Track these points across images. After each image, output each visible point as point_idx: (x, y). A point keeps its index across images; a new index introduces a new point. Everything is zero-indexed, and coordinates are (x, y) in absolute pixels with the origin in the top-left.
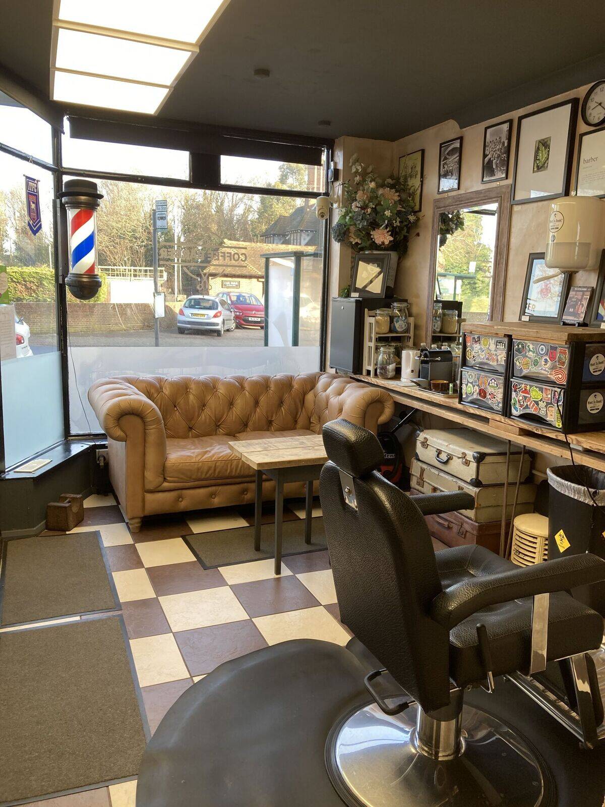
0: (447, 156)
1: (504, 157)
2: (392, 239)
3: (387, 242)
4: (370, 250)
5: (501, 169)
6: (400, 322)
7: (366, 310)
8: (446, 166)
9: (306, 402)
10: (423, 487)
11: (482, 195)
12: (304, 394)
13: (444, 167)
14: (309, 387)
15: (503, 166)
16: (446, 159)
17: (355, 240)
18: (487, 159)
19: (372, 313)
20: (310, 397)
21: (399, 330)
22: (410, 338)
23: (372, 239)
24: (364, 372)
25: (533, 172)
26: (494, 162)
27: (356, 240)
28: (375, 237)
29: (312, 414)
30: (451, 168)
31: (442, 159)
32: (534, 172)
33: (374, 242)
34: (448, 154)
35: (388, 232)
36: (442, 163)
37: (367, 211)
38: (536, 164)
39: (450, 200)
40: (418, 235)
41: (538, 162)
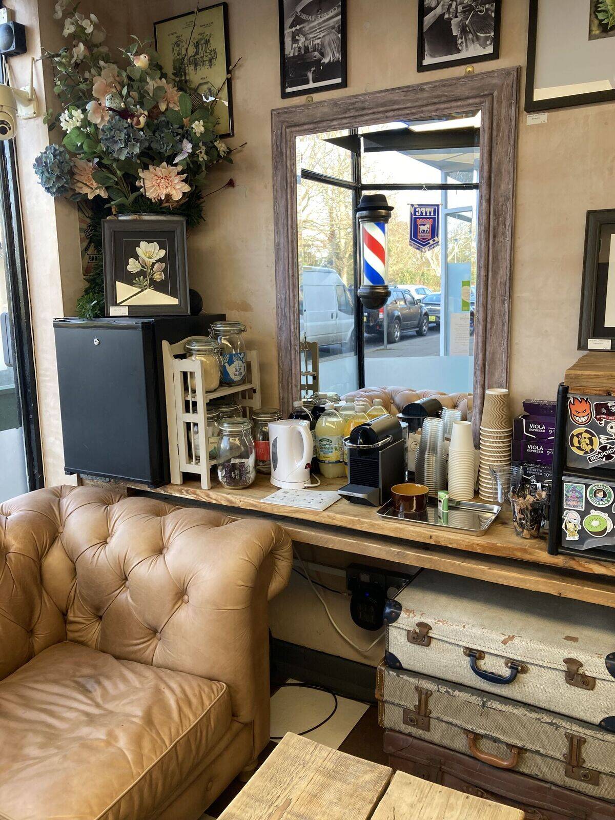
0: (304, 17)
1: (487, 10)
2: (187, 188)
3: (177, 196)
4: (135, 212)
5: (478, 38)
6: (236, 363)
7: (165, 344)
8: (302, 39)
9: (47, 576)
10: (429, 731)
11: (426, 95)
12: (39, 556)
13: (294, 40)
14: (46, 539)
15: (483, 29)
16: (298, 21)
17: (92, 190)
18: (429, 19)
19: (178, 347)
20: (55, 560)
21: (236, 378)
22: (254, 391)
23: (138, 189)
24: (176, 478)
25: (590, 39)
26: (454, 22)
27: (97, 192)
28: (148, 184)
29: (70, 602)
30: (318, 41)
31: (288, 22)
32: (591, 37)
33: (143, 196)
34: (303, 11)
35: (179, 173)
36: (288, 31)
37: (138, 123)
38: (596, 22)
39: (326, 110)
40: (231, 184)
41: (601, 16)
